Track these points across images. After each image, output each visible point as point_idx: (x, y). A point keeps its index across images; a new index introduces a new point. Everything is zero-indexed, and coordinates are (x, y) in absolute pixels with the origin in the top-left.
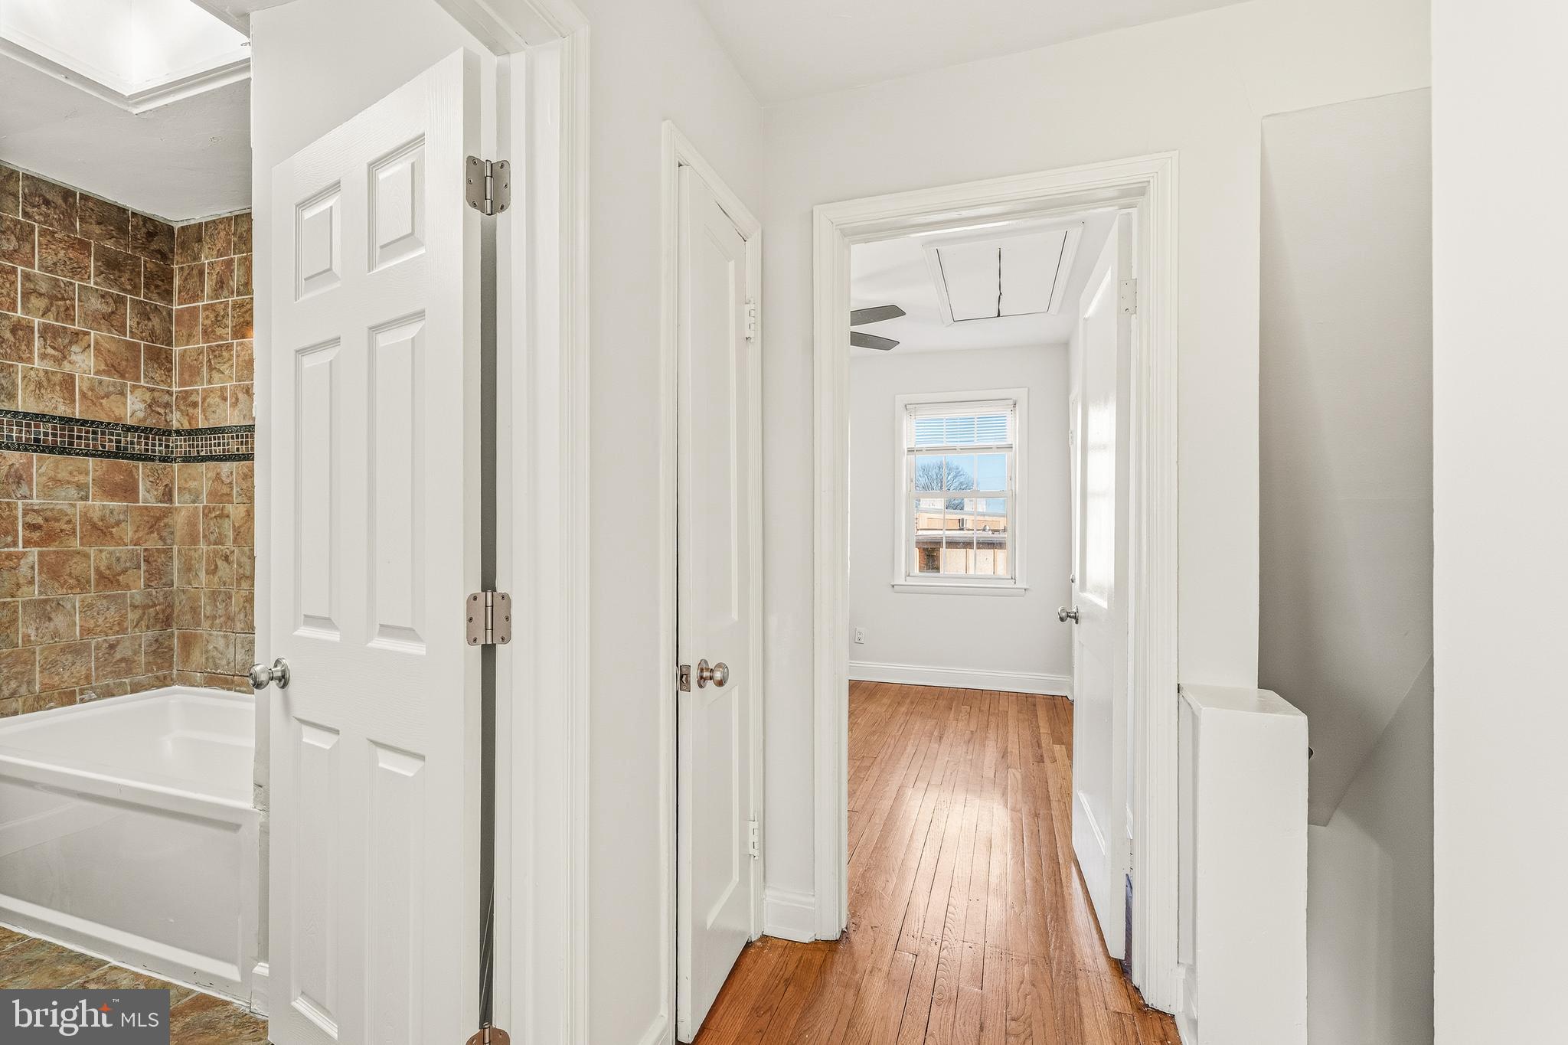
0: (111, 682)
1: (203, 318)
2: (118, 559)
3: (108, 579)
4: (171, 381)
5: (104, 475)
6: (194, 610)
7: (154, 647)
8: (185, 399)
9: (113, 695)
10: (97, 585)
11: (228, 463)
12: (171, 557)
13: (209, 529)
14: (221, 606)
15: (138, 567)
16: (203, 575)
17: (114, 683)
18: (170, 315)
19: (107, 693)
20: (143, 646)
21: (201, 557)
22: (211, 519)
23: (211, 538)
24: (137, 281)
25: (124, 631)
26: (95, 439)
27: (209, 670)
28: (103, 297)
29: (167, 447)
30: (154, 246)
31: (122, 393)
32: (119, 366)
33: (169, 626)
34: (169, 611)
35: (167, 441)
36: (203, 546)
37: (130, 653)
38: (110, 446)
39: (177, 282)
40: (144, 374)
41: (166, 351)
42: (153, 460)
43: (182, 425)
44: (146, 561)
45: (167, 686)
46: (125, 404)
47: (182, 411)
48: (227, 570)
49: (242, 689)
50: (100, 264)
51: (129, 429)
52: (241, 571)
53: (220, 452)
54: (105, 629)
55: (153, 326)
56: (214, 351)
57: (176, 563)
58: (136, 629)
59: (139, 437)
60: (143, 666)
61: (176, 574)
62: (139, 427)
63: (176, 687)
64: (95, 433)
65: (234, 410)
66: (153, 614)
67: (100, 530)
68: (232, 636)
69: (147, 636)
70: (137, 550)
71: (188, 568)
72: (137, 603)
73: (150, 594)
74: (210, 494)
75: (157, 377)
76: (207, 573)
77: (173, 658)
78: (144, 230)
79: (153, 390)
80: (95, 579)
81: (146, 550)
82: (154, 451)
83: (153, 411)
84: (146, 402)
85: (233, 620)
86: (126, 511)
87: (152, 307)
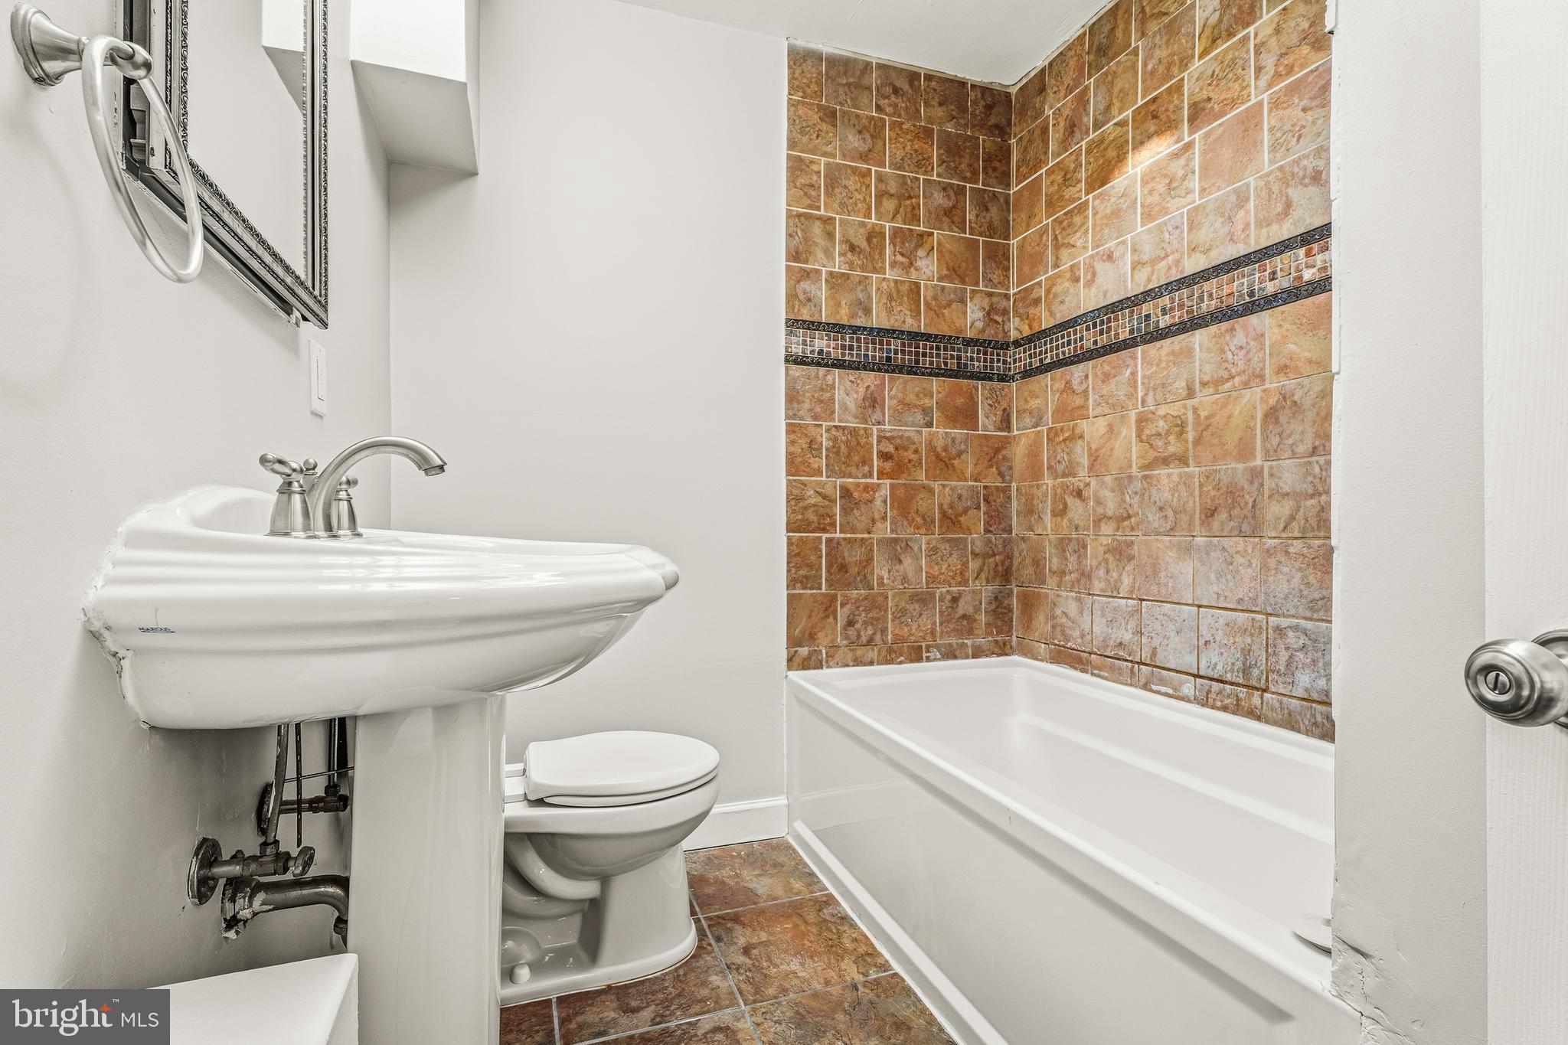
0: (953, 641)
1: (1047, 186)
2: (960, 497)
3: (951, 520)
4: (1009, 283)
5: (946, 397)
6: (1037, 563)
7: (993, 606)
8: (1024, 299)
9: (955, 657)
10: (941, 527)
11: (1081, 366)
12: (1009, 498)
13: (1055, 457)
14: (1073, 559)
15: (978, 508)
16: (1048, 517)
17: (957, 643)
18: (1007, 202)
19: (950, 654)
20: (983, 603)
21: (1045, 495)
22: (1059, 443)
23: (1058, 470)
24: (975, 165)
25: (964, 582)
26: (938, 356)
27: (1056, 642)
28: (944, 189)
29: (1005, 362)
30: (993, 120)
31: (963, 301)
32: (958, 271)
33: (1008, 581)
34: (1007, 563)
35: (1005, 355)
36: (1048, 481)
37: (971, 609)
38: (952, 364)
39: (1014, 158)
40: (983, 276)
41: (1004, 245)
42: (991, 379)
43: (1021, 332)
44: (986, 500)
45: (1007, 655)
46: (965, 313)
47: (1020, 316)
48: (1080, 510)
49: (1102, 673)
50: (942, 151)
51: (969, 342)
52: (1100, 510)
53: (1069, 353)
54: (949, 578)
55: (991, 217)
56: (1061, 222)
57: (1015, 503)
58: (977, 582)
59: (979, 352)
60: (983, 627)
61: (1015, 519)
62: (978, 340)
63: (1015, 658)
64: (938, 348)
65: (1090, 290)
66: (992, 566)
67: (944, 463)
68: (1088, 600)
69: (988, 591)
70: (977, 487)
71: (1030, 510)
72: (977, 551)
73: (990, 541)
74: (1056, 412)
75: (995, 278)
76: (1054, 514)
77: (1012, 621)
78: (982, 103)
79: (990, 295)
80: (939, 518)
81: (985, 487)
82: (992, 368)
83: (992, 319)
84: (984, 309)
85: (1089, 577)
86: (967, 440)
87: (990, 194)
